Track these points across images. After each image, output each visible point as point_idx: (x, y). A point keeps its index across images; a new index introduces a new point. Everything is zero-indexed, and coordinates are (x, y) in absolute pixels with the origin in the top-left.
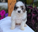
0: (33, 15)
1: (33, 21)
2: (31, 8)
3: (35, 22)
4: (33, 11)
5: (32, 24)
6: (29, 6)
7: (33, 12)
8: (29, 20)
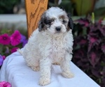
0: (92, 41)
1: (93, 56)
2: (87, 25)
3: (98, 60)
4: (91, 31)
5: (89, 62)
6: (81, 19)
7: (91, 34)
8: (83, 54)
